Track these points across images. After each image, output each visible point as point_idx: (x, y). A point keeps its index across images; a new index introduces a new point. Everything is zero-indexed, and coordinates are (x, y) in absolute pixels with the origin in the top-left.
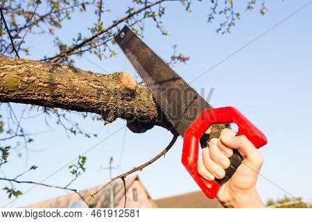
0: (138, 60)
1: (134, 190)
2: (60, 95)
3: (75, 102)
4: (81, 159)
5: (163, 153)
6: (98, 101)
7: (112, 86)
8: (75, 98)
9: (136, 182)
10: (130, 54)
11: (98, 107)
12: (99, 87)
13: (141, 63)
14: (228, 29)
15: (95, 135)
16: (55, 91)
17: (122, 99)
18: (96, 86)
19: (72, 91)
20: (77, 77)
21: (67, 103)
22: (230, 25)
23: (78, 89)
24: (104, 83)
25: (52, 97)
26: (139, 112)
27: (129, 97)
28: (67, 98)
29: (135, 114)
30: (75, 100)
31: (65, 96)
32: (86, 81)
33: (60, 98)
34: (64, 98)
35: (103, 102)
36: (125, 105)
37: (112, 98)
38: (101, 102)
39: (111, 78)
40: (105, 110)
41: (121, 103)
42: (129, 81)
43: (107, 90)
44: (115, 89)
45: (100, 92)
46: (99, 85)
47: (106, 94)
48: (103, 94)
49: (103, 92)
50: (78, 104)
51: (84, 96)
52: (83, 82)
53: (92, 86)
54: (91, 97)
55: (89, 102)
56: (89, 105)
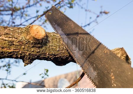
4: (46, 71)
6: (10, 51)
7: (22, 37)
11: (13, 55)
18: (7, 39)
27: (39, 45)
35: (15, 50)
36: (37, 51)
37: (23, 47)
38: (13, 51)
39: (24, 31)
40: (19, 56)
41: (33, 50)
42: (38, 32)
43: (18, 41)
44: (24, 40)
45: (11, 43)
46: (10, 38)
47: (17, 44)
48: (14, 44)
49: (14, 43)
53: (3, 39)
54: (3, 48)
55: (2, 52)
56: (3, 54)
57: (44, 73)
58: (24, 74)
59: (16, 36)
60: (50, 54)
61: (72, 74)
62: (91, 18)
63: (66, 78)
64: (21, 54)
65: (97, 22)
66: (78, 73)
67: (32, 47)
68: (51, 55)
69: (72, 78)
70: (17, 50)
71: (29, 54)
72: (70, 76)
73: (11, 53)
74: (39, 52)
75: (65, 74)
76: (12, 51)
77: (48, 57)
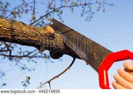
2: (16, 35)
3: (23, 40)
4: (28, 78)
5: (69, 68)
6: (35, 40)
7: (42, 32)
8: (23, 37)
11: (36, 43)
12: (36, 32)
14: (90, 20)
15: (34, 70)
16: (13, 33)
18: (34, 31)
19: (22, 33)
20: (24, 26)
21: (19, 40)
22: (90, 18)
23: (25, 32)
24: (38, 30)
25: (11, 36)
26: (56, 46)
28: (19, 37)
29: (54, 47)
30: (24, 38)
31: (18, 36)
33: (16, 37)
34: (18, 37)
35: (38, 40)
37: (43, 38)
38: (37, 40)
43: (40, 34)
44: (44, 33)
45: (37, 35)
47: (40, 36)
50: (25, 41)
51: (29, 36)
52: (28, 29)
53: (32, 31)
54: (32, 37)
55: (31, 40)
56: (31, 42)
57: (25, 81)
64: (41, 43)
67: (48, 39)
71: (45, 43)
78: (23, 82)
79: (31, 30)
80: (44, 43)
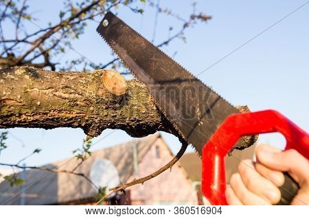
0: (128, 53)
1: (157, 147)
2: (13, 115)
3: (37, 120)
6: (71, 116)
7: (91, 91)
8: (36, 114)
9: (159, 140)
10: (117, 46)
11: (74, 122)
12: (72, 96)
13: (132, 56)
17: (106, 108)
18: (67, 96)
19: (30, 107)
20: (37, 85)
21: (25, 122)
23: (39, 103)
27: (117, 105)
28: (24, 117)
30: (37, 117)
31: (20, 115)
32: (50, 90)
33: (13, 118)
34: (19, 117)
35: (78, 115)
36: (112, 115)
37: (92, 108)
38: (76, 116)
39: (91, 80)
40: (83, 125)
41: (106, 113)
42: (115, 84)
43: (83, 99)
44: (94, 97)
45: (74, 103)
46: (71, 93)
47: (83, 104)
48: (78, 105)
49: (78, 103)
50: (43, 121)
51: (50, 111)
52: (47, 91)
53: (60, 97)
54: (60, 111)
55: (57, 119)
56: (58, 122)
57: (81, 148)
58: (37, 151)
59: (80, 90)
60: (132, 119)
61: (121, 149)
62: (171, 29)
63: (107, 157)
64: (87, 121)
65: (184, 38)
66: (134, 146)
68: (132, 121)
69: (121, 157)
70: (81, 115)
71: (100, 121)
72: (116, 154)
73: (71, 119)
74: (116, 116)
75: (105, 150)
76: (74, 116)
77: (128, 124)
78: (74, 152)
79: (57, 93)
80: (96, 121)
